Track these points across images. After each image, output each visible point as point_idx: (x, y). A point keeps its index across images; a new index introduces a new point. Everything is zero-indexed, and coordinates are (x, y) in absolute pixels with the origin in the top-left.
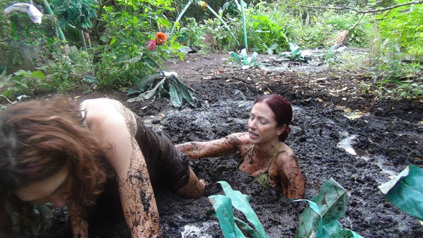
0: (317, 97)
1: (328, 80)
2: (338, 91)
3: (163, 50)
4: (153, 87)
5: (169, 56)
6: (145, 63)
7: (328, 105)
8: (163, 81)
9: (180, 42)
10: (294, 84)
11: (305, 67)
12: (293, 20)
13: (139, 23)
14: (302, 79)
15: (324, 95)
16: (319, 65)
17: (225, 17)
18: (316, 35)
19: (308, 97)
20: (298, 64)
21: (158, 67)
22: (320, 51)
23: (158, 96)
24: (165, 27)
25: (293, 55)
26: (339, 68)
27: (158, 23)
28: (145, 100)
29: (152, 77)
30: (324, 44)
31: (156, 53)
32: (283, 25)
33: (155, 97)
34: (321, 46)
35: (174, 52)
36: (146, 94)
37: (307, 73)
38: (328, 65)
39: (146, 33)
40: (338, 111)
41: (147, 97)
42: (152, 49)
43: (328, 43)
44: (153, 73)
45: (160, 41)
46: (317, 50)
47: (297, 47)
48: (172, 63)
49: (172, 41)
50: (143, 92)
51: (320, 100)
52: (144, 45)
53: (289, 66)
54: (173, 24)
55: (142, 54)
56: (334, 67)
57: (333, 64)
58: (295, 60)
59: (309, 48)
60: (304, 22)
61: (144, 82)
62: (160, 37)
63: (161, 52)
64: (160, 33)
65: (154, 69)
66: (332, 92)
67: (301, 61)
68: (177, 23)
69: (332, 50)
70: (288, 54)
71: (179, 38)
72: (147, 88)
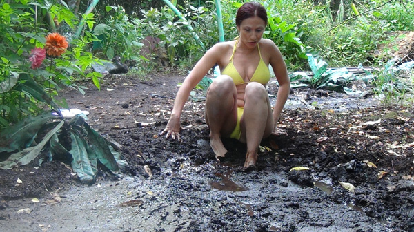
0: (365, 157)
1: (385, 125)
2: (404, 146)
3: (59, 66)
4: (38, 140)
5: (71, 79)
6: (23, 93)
7: (386, 175)
8: (57, 129)
9: (94, 52)
10: (319, 132)
11: (340, 100)
12: (313, 11)
13: (13, 15)
14: (334, 123)
15: (378, 154)
16: (366, 96)
17: (183, 5)
18: (358, 40)
19: (347, 159)
20: (325, 95)
21: (49, 101)
22: (367, 69)
23: (47, 158)
24: (64, 23)
25: (316, 78)
26: (405, 103)
27: (52, 16)
28: (21, 166)
29: (35, 121)
30: (374, 56)
31: (46, 74)
32: (294, 20)
33: (41, 161)
34: (369, 60)
35: (82, 71)
36: (24, 154)
37: (344, 111)
38: (382, 96)
39: (27, 35)
41: (25, 161)
42: (38, 65)
43: (381, 55)
44: (40, 112)
45: (53, 51)
46: (360, 68)
47: (322, 63)
48: (78, 93)
49: (78, 51)
50: (16, 151)
51: (371, 165)
52: (22, 57)
53: (308, 99)
54: (81, 18)
55: (16, 75)
56: (394, 101)
57: (393, 94)
58: (320, 87)
59: (346, 64)
60: (334, 15)
61: (21, 129)
62: (54, 42)
63: (57, 70)
64: (54, 35)
65: (41, 105)
66: (392, 148)
67: (332, 89)
68: (88, 16)
69: (390, 68)
70: (304, 74)
71: (91, 45)
72: (25, 143)
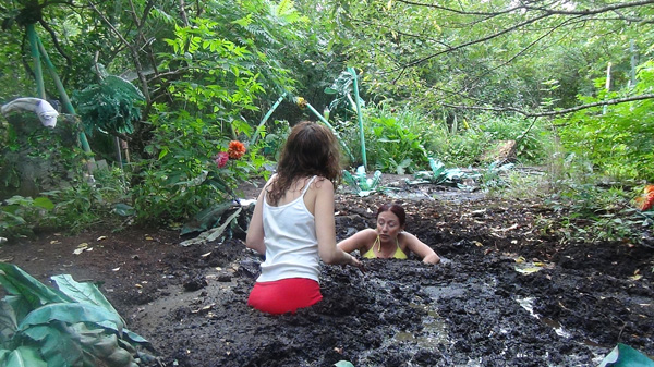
0: (474, 238)
1: (489, 213)
2: (504, 230)
3: (238, 166)
4: (222, 223)
5: (248, 175)
6: (211, 186)
7: (490, 252)
8: (236, 214)
9: (265, 155)
10: (438, 219)
11: (454, 194)
12: (433, 125)
13: (204, 127)
14: (450, 211)
15: (484, 236)
16: (474, 191)
17: (333, 119)
18: (468, 147)
19: (459, 239)
20: (443, 190)
21: (230, 193)
22: (475, 170)
23: (228, 236)
24: (243, 133)
25: (436, 176)
26: (505, 195)
27: (233, 128)
28: (208, 242)
29: (220, 208)
30: (480, 159)
31: (228, 172)
32: (419, 132)
33: (223, 238)
34: (476, 163)
35: (256, 169)
36: (211, 233)
37: (457, 202)
38: (487, 191)
39: (214, 142)
40: (506, 261)
41: (211, 238)
42: (223, 165)
43: (486, 158)
44: (223, 201)
45: (235, 154)
46: (470, 169)
47: (441, 164)
48: (253, 187)
49: (253, 154)
50: (205, 231)
51: (478, 244)
52: (210, 159)
53: (430, 193)
54: (255, 129)
55: (206, 172)
56: (496, 194)
57: (495, 189)
58: (439, 183)
59: (459, 165)
60: (450, 128)
61: (208, 215)
62: (235, 147)
63: (237, 169)
64: (235, 142)
65: (224, 195)
66: (495, 231)
67: (448, 185)
68: (261, 127)
69: (493, 169)
70: (427, 173)
71: (263, 150)
72: (212, 224)
